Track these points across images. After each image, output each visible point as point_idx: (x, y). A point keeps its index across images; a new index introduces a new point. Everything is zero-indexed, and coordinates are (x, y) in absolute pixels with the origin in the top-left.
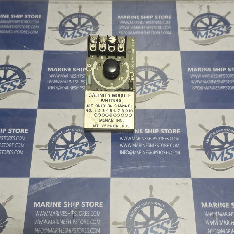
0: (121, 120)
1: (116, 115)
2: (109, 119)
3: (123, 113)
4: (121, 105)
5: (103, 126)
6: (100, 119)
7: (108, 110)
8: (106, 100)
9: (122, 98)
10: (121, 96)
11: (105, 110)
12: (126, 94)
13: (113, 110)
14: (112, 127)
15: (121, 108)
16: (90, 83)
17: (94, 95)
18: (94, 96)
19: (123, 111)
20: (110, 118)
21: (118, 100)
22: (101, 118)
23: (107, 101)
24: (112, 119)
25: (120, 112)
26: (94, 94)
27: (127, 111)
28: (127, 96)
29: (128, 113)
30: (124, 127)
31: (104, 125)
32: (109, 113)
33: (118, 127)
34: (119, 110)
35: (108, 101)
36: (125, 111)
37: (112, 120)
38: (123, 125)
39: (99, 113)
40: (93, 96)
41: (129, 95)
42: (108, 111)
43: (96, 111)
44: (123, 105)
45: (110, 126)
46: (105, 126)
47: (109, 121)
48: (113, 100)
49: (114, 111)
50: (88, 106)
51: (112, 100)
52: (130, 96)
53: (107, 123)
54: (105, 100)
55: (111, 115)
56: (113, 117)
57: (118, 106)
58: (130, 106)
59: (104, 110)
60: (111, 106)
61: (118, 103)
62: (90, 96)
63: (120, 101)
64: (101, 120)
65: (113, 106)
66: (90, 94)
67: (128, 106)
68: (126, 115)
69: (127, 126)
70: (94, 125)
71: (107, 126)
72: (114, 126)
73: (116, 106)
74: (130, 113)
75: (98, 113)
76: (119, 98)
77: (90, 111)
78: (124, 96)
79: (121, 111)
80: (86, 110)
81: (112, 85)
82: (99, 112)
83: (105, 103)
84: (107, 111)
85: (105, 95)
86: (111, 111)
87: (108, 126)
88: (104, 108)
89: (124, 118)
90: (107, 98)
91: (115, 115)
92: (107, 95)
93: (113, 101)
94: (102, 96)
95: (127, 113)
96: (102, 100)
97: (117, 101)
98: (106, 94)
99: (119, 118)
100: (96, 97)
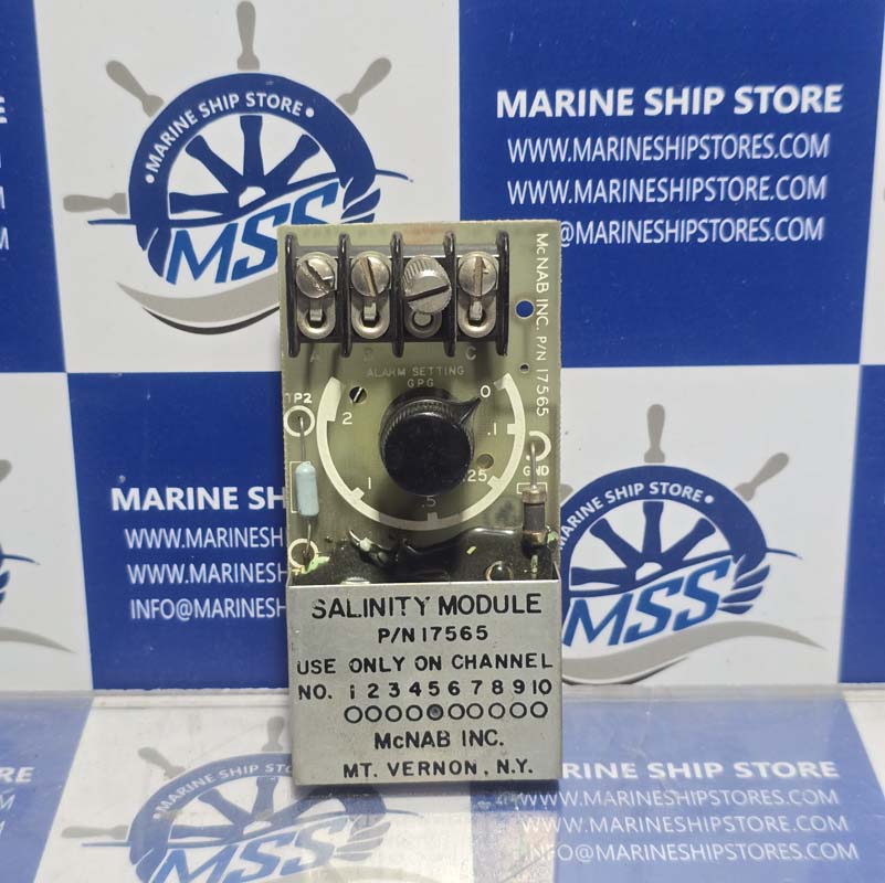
0: (491, 734)
1: (465, 711)
2: (428, 734)
3: (498, 699)
4: (486, 657)
5: (394, 773)
6: (377, 736)
7: (417, 685)
8: (405, 631)
9: (491, 620)
10: (483, 608)
11: (405, 687)
12: (514, 598)
13: (444, 687)
14: (443, 772)
15: (488, 675)
16: (309, 506)
17: (337, 609)
18: (341, 612)
19: (497, 687)
20: (433, 727)
21: (473, 631)
22: (384, 728)
23: (409, 635)
24: (439, 733)
25: (486, 697)
26: (337, 602)
27: (520, 686)
28: (521, 605)
29: (528, 697)
30: (507, 771)
31: (401, 767)
32: (425, 700)
33: (474, 772)
34: (479, 683)
35: (418, 635)
36: (508, 687)
37: (443, 735)
38: (500, 763)
39: (373, 702)
40: (332, 612)
41: (532, 599)
42: (418, 692)
43: (353, 693)
44: (498, 658)
45: (431, 769)
46: (405, 768)
47: (424, 743)
48: (444, 630)
49: (453, 689)
50: (311, 668)
51: (438, 629)
52: (533, 607)
53: (416, 755)
54: (401, 632)
55: (435, 711)
56: (445, 724)
57: (471, 665)
58: (537, 661)
59: (395, 686)
60: (435, 663)
61: (473, 648)
62: (319, 613)
63: (482, 635)
64: (382, 742)
65: (446, 663)
66: (320, 605)
67: (528, 660)
68: (518, 710)
69: (522, 765)
70: (346, 767)
71: (415, 769)
72: (455, 768)
73: (458, 662)
74: (539, 697)
75: (363, 702)
76: (474, 620)
77: (320, 693)
78: (501, 606)
79: (487, 687)
80: (301, 689)
81: (432, 510)
82: (371, 695)
83: (401, 647)
84: (411, 690)
85: (397, 604)
86: (434, 691)
87: (423, 767)
88: (394, 676)
89: (505, 727)
90: (412, 619)
91: (456, 712)
92: (411, 605)
93: (442, 633)
94: (382, 613)
95: (518, 698)
96: (383, 633)
97: (465, 634)
98: (403, 600)
99: (478, 726)
100: (350, 615)
